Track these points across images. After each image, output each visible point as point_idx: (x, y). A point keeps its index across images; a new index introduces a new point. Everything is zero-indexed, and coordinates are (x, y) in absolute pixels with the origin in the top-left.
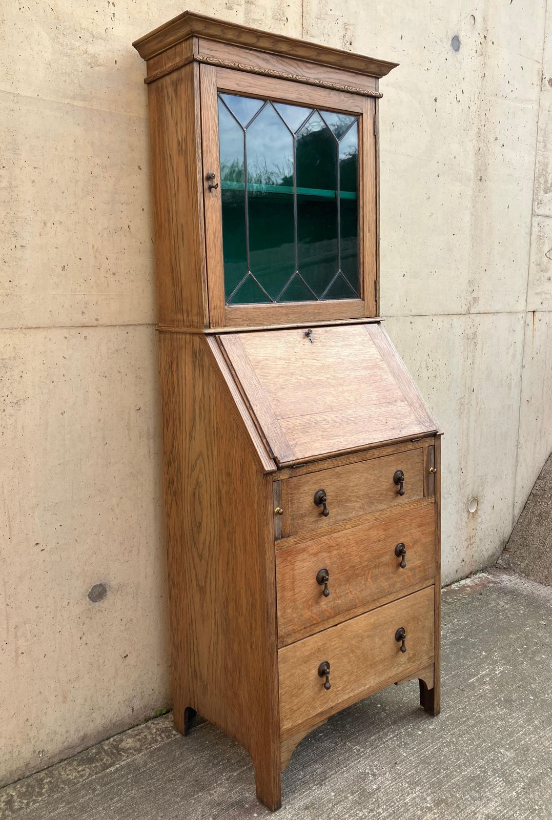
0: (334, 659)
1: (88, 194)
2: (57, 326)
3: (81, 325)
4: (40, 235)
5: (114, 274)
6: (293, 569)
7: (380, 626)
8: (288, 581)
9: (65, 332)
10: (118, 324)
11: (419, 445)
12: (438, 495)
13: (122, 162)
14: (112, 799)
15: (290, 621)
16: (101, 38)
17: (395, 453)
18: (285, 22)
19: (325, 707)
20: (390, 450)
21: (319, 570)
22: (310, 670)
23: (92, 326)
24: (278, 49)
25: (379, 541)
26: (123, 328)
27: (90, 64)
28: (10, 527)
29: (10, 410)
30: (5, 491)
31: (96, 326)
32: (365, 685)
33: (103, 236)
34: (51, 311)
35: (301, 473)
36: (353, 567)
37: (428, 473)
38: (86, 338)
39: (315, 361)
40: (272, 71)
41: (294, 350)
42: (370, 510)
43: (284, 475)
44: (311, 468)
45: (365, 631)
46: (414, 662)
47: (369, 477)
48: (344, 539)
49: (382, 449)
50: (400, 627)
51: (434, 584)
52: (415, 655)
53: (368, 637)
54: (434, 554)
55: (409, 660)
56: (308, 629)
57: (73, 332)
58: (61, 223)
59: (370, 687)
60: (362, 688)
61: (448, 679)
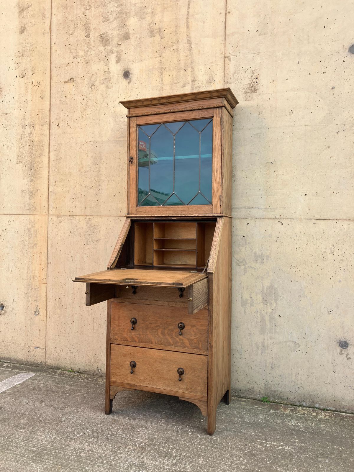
0: (139, 363)
2: (111, 216)
3: (119, 216)
4: (107, 185)
6: (119, 312)
7: (167, 360)
8: (116, 316)
9: (114, 218)
15: (116, 334)
18: (214, 82)
19: (133, 383)
21: (132, 318)
22: (126, 361)
23: (123, 216)
24: (162, 102)
25: (168, 317)
32: (157, 386)
34: (110, 211)
36: (151, 324)
38: (121, 220)
42: (163, 300)
45: (157, 358)
48: (146, 308)
50: (181, 367)
51: (208, 356)
52: (191, 389)
53: (160, 362)
54: (207, 338)
55: (187, 389)
56: (126, 342)
57: (117, 218)
58: (114, 180)
59: (160, 388)
60: (155, 386)
61: (252, 434)
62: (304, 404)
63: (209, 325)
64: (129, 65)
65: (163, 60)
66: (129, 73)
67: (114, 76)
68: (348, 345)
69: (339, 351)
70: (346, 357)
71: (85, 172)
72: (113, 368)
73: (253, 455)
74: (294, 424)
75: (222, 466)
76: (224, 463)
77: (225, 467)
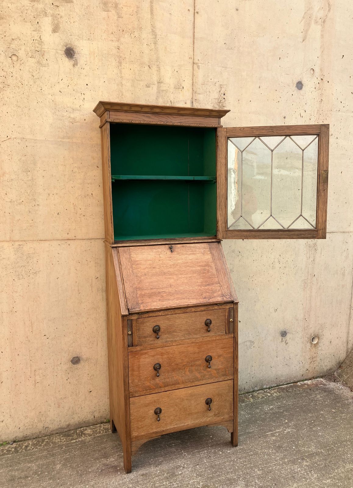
0: (165, 407)
1: (71, 180)
2: (55, 239)
3: (67, 239)
4: (47, 199)
5: (84, 216)
6: (139, 362)
7: (195, 395)
8: (136, 367)
9: (59, 242)
10: (86, 238)
11: (223, 307)
12: (236, 334)
13: (88, 165)
14: (66, 453)
15: (137, 386)
16: (77, 110)
17: (206, 310)
18: (182, 89)
19: (158, 430)
20: (203, 308)
21: (155, 364)
22: (149, 411)
23: (72, 239)
24: (154, 111)
25: (195, 353)
26: (89, 240)
27: (71, 122)
28: (32, 327)
29: (31, 276)
30: (30, 311)
31: (75, 240)
32: (185, 423)
33: (78, 199)
34: (52, 233)
35: (144, 316)
36: (177, 364)
37: (229, 322)
38: (69, 245)
39: (170, 262)
40: (151, 122)
41: (160, 256)
42: (189, 338)
43: (134, 317)
44: (151, 315)
45: (185, 397)
46: (218, 417)
47: (189, 321)
48: (171, 350)
49: (197, 308)
50: (209, 398)
51: (233, 379)
52: (219, 413)
53: (187, 400)
54: (232, 363)
55: (215, 415)
56: (148, 391)
57: (63, 242)
58: (57, 194)
59: (188, 424)
60: (183, 424)
61: (256, 430)
62: (256, 389)
63: (235, 351)
64: (73, 39)
65: (121, 47)
66: (73, 51)
67: (50, 50)
68: (286, 334)
69: (280, 340)
70: (285, 343)
71: (9, 180)
72: (133, 423)
73: (280, 447)
74: (269, 409)
75: (274, 467)
76: (273, 465)
77: (277, 467)
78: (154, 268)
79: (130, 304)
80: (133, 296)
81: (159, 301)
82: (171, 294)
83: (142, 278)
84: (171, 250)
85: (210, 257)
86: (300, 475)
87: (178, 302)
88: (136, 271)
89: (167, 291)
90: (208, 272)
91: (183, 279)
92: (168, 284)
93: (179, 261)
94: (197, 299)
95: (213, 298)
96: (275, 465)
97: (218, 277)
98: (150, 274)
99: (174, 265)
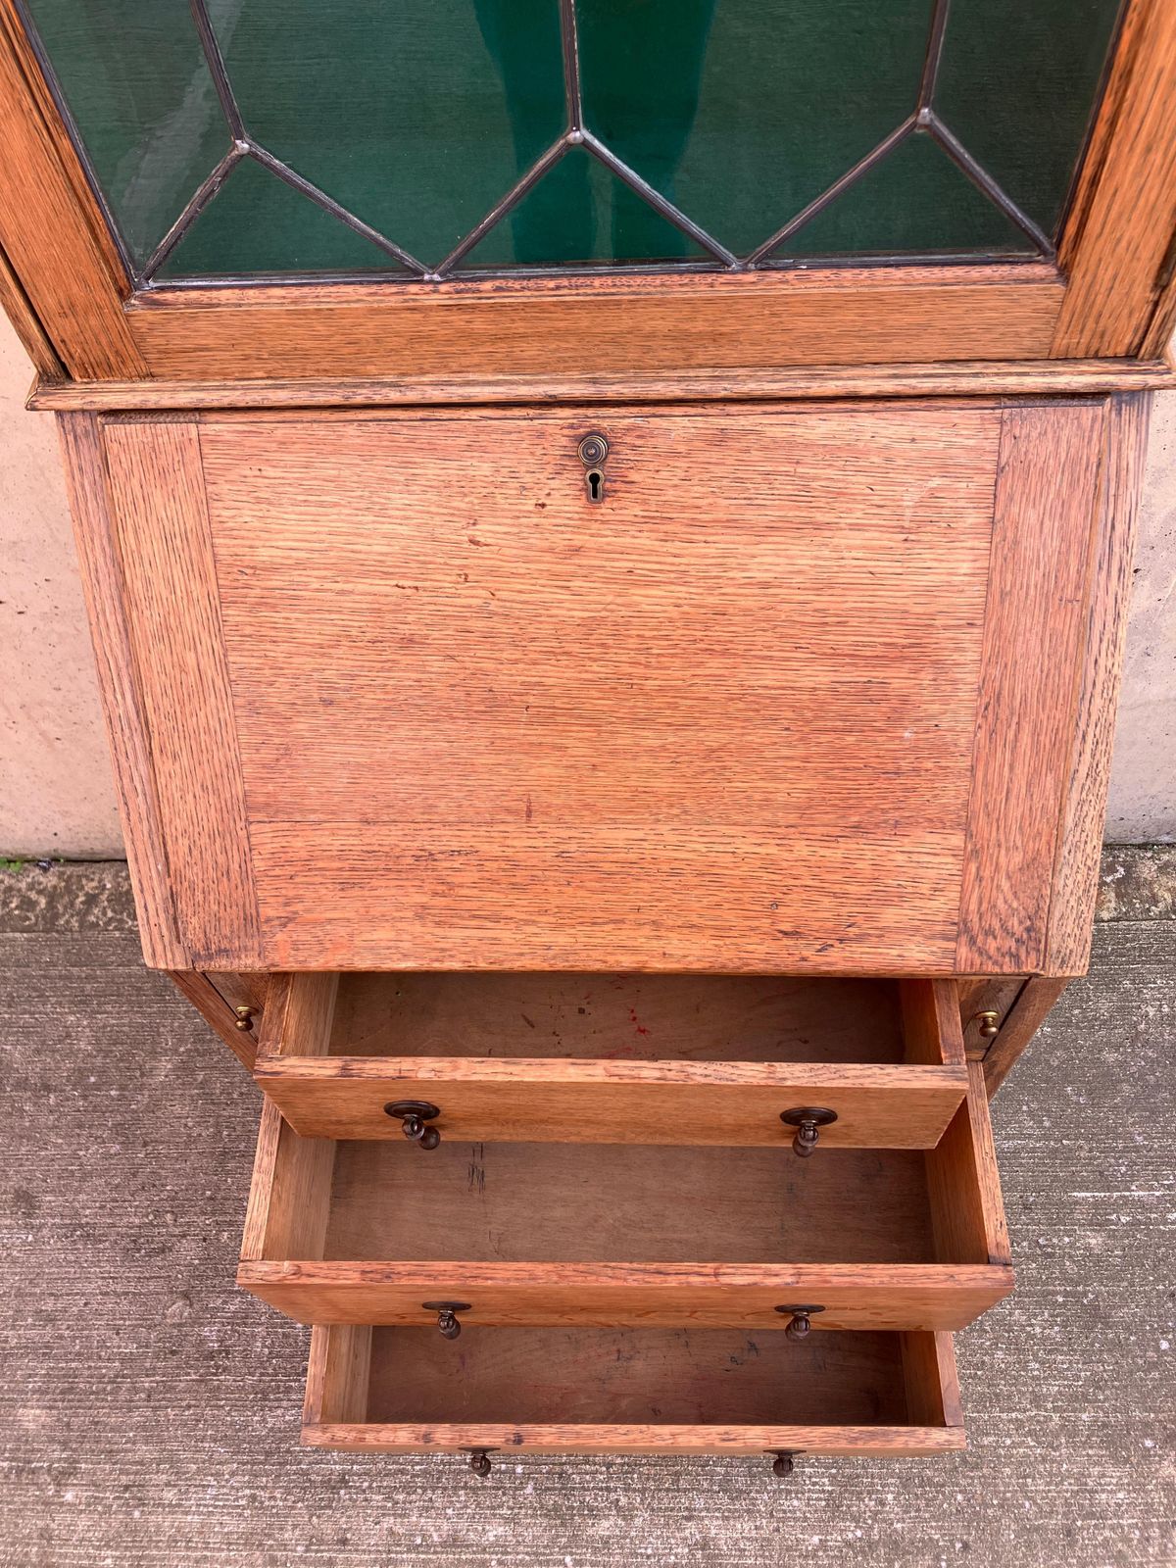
61: (1034, 1150)
73: (1095, 1316)
74: (1166, 1009)
75: (1008, 1442)
76: (1010, 1421)
77: (1021, 1444)
78: (408, 642)
79: (194, 921)
80: (221, 859)
81: (419, 917)
82: (520, 877)
83: (301, 726)
84: (595, 479)
85: (965, 567)
86: (1107, 1533)
87: (562, 939)
88: (255, 662)
89: (495, 849)
90: (895, 719)
91: (644, 762)
92: (505, 792)
93: (645, 598)
94: (721, 932)
95: (860, 938)
96: (1018, 1422)
97: (972, 769)
98: (369, 699)
99: (589, 626)
